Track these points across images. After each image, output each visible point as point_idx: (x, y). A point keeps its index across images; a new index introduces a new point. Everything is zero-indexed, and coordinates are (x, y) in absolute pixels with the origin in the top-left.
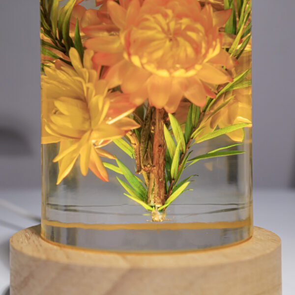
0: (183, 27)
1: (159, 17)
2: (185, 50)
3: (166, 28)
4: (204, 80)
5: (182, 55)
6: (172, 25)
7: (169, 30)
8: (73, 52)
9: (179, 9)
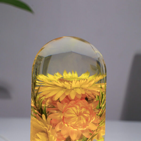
0: (82, 112)
1: (74, 108)
2: (83, 121)
3: (76, 112)
4: (89, 129)
5: (82, 123)
6: (79, 111)
7: (77, 112)
8: (43, 116)
9: (81, 105)
